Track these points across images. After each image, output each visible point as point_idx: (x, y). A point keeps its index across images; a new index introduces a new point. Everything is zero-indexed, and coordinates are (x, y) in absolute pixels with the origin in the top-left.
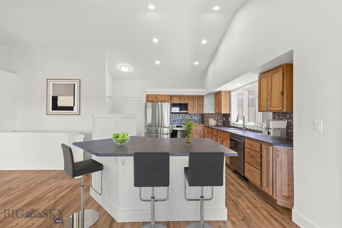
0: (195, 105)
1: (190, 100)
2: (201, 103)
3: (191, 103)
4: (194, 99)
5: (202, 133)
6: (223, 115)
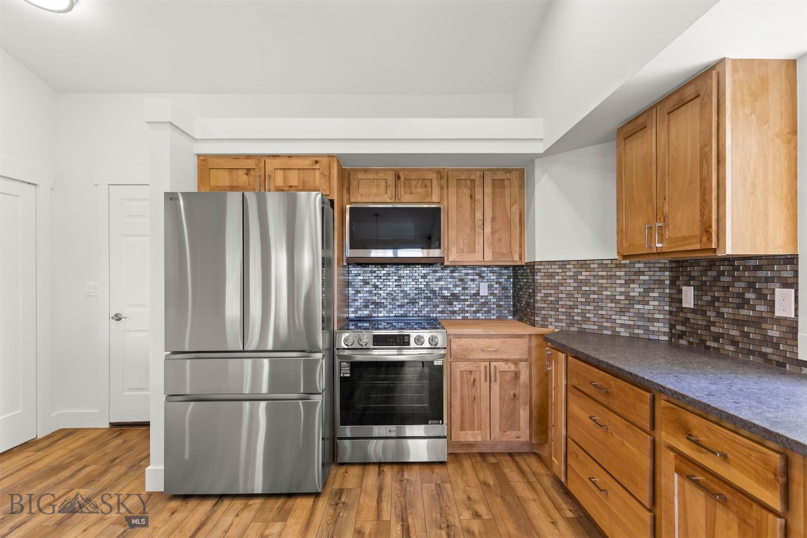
0: (479, 215)
1: (452, 190)
2: (515, 209)
3: (459, 206)
4: (478, 182)
5: (524, 377)
6: (671, 270)
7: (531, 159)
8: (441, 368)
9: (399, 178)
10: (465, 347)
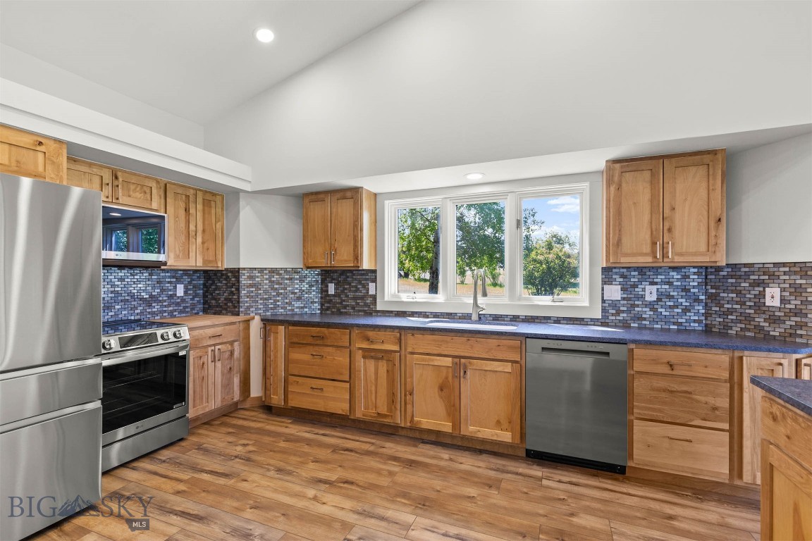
1: (170, 201)
3: (176, 217)
4: (192, 198)
5: (236, 354)
6: (322, 275)
7: (236, 193)
8: (184, 357)
9: (117, 178)
10: (196, 338)
